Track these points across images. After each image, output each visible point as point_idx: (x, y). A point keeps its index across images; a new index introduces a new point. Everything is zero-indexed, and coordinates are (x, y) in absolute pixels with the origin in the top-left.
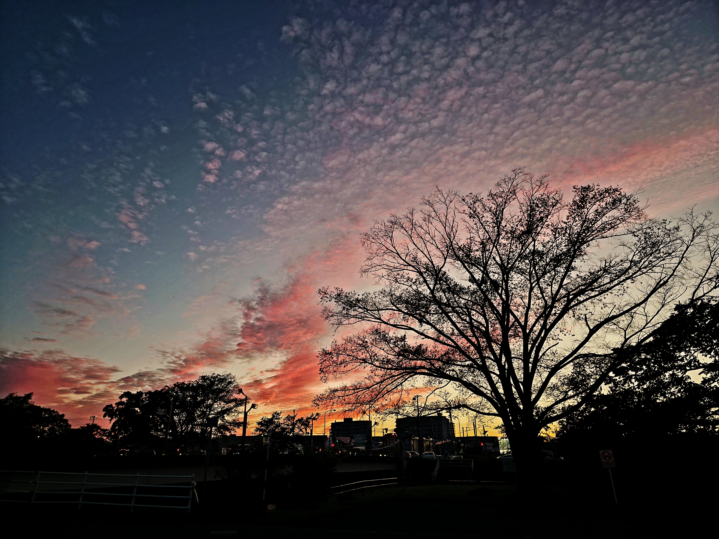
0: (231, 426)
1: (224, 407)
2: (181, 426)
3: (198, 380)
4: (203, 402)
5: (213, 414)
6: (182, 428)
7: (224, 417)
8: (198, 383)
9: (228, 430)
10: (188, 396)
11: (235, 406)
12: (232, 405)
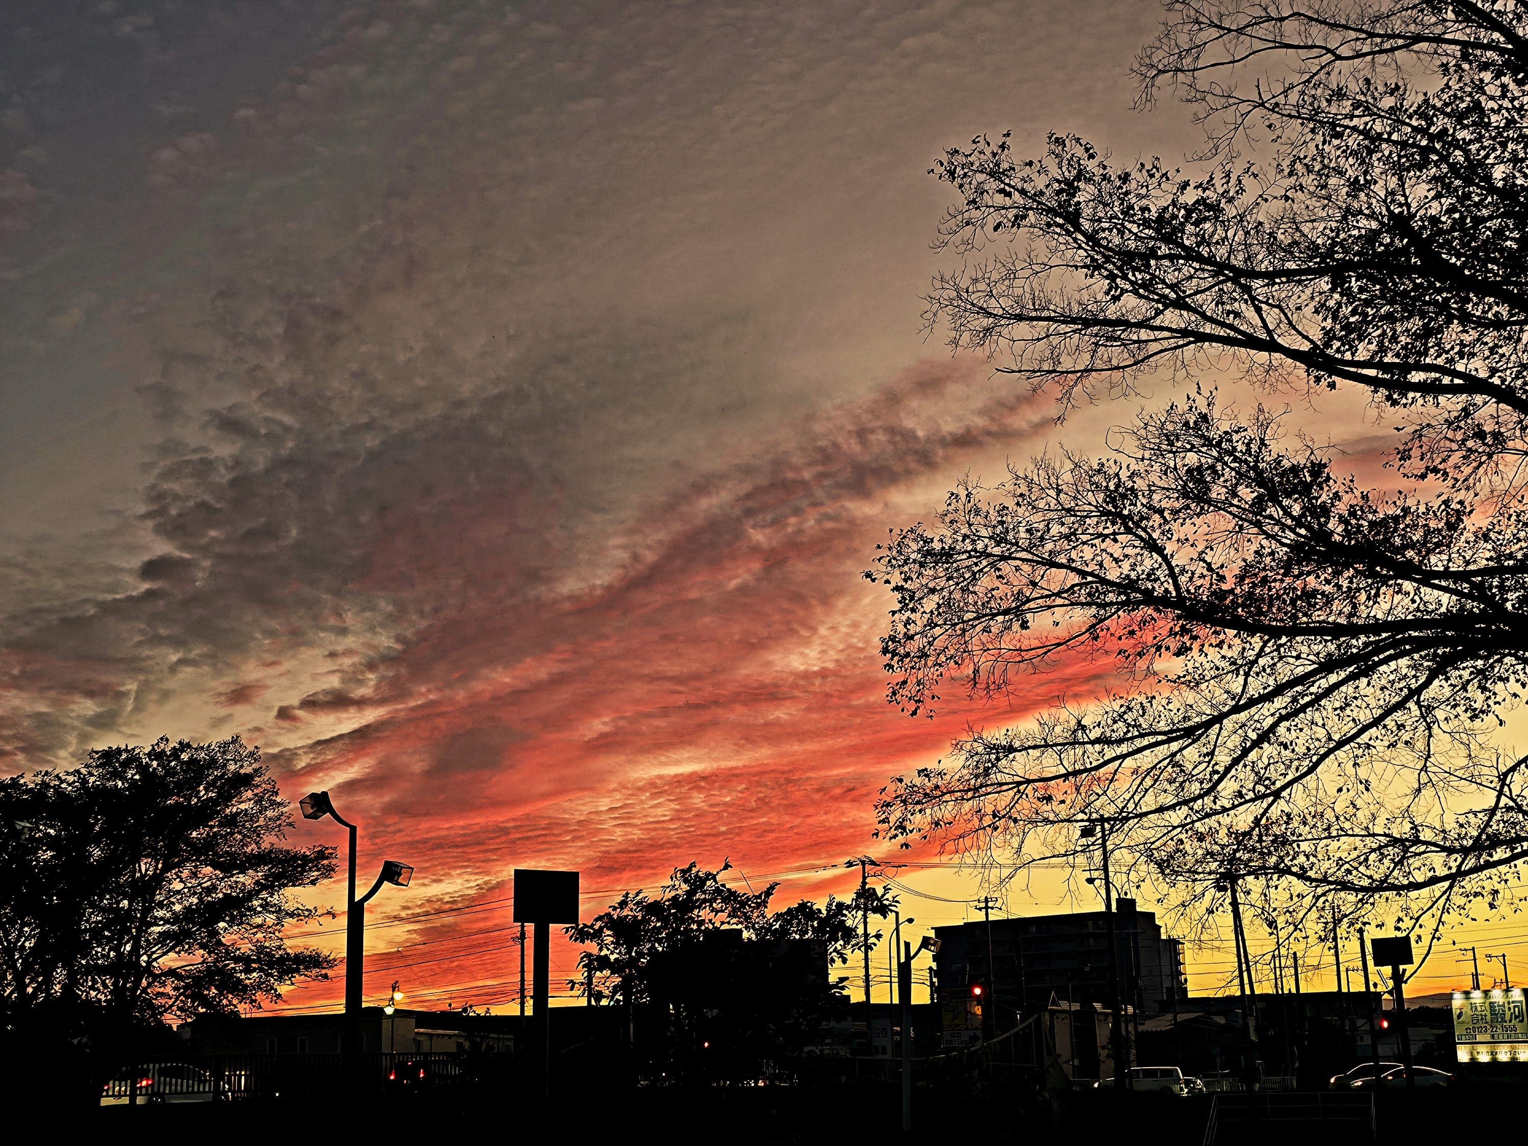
0: (248, 970)
1: (209, 891)
2: (19, 977)
3: (84, 771)
4: (111, 866)
5: (167, 921)
6: (20, 987)
7: (214, 933)
8: (84, 781)
9: (240, 989)
10: (39, 843)
11: (261, 886)
12: (246, 879)
